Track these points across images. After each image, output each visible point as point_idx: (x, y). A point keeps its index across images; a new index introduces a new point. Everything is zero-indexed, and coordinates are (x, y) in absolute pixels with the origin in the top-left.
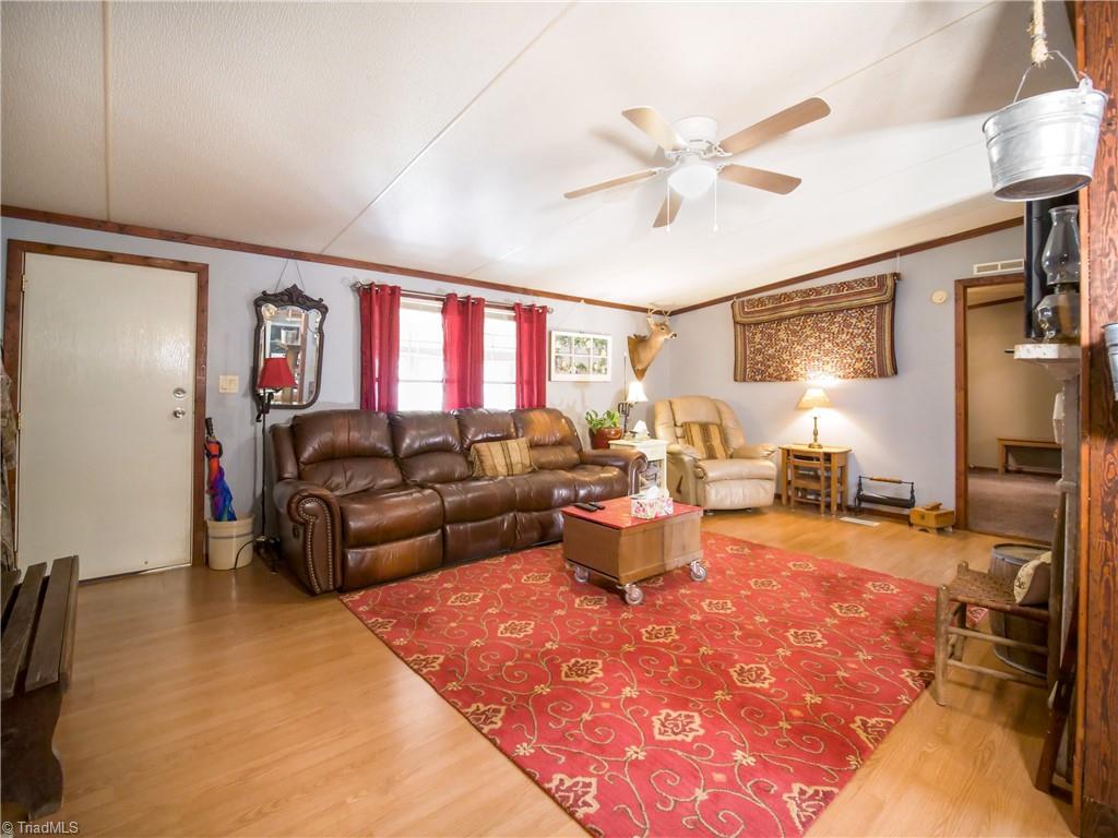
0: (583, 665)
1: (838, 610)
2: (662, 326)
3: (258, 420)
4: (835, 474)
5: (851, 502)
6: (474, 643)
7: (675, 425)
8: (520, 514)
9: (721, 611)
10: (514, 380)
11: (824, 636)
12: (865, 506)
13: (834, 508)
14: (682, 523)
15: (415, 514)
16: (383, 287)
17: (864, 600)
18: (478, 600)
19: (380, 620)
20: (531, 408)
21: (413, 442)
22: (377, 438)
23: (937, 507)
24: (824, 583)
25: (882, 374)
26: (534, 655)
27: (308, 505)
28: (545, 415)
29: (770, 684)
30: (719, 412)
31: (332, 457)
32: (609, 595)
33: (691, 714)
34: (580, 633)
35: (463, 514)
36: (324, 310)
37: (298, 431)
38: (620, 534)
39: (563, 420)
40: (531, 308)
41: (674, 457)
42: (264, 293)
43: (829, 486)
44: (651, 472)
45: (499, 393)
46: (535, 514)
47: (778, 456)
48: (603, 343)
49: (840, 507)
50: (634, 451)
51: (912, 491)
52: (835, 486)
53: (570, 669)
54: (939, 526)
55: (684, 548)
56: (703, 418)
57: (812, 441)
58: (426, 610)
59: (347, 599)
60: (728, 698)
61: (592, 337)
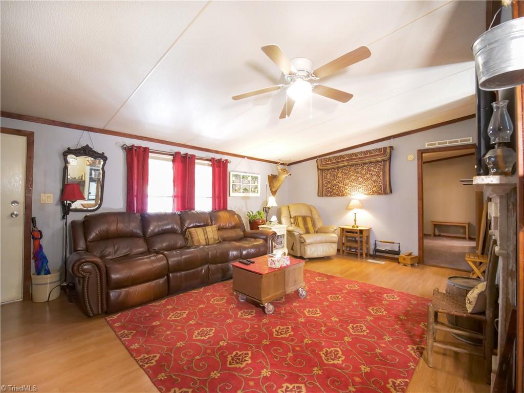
0: (240, 355)
1: (372, 311)
2: (284, 170)
3: (63, 218)
4: (364, 240)
5: (371, 252)
6: (179, 344)
7: (291, 217)
8: (211, 265)
9: (315, 316)
10: (211, 196)
11: (367, 328)
12: (378, 254)
13: (364, 255)
14: (295, 269)
15: (151, 269)
16: (139, 147)
17: (383, 305)
18: (185, 316)
19: (126, 332)
20: (220, 210)
21: (154, 229)
22: (134, 227)
23: (410, 254)
24: (364, 296)
25: (385, 193)
26: (213, 350)
27: (86, 267)
28: (226, 213)
29: (342, 360)
30: (311, 211)
31: (106, 238)
32: (256, 308)
33: (300, 385)
34: (240, 334)
35: (179, 267)
36: (105, 159)
37: (88, 223)
38: (262, 278)
39: (236, 216)
40: (220, 160)
41: (290, 233)
42: (69, 148)
43: (362, 245)
44: (279, 241)
45: (203, 202)
46: (219, 265)
47: (339, 231)
48: (256, 178)
49: (367, 255)
50: (271, 231)
51: (399, 247)
52: (364, 245)
53: (233, 359)
54: (412, 263)
55: (295, 281)
56: (304, 214)
57: (354, 224)
58: (154, 324)
59: (109, 318)
60: (320, 372)
61: (250, 175)
